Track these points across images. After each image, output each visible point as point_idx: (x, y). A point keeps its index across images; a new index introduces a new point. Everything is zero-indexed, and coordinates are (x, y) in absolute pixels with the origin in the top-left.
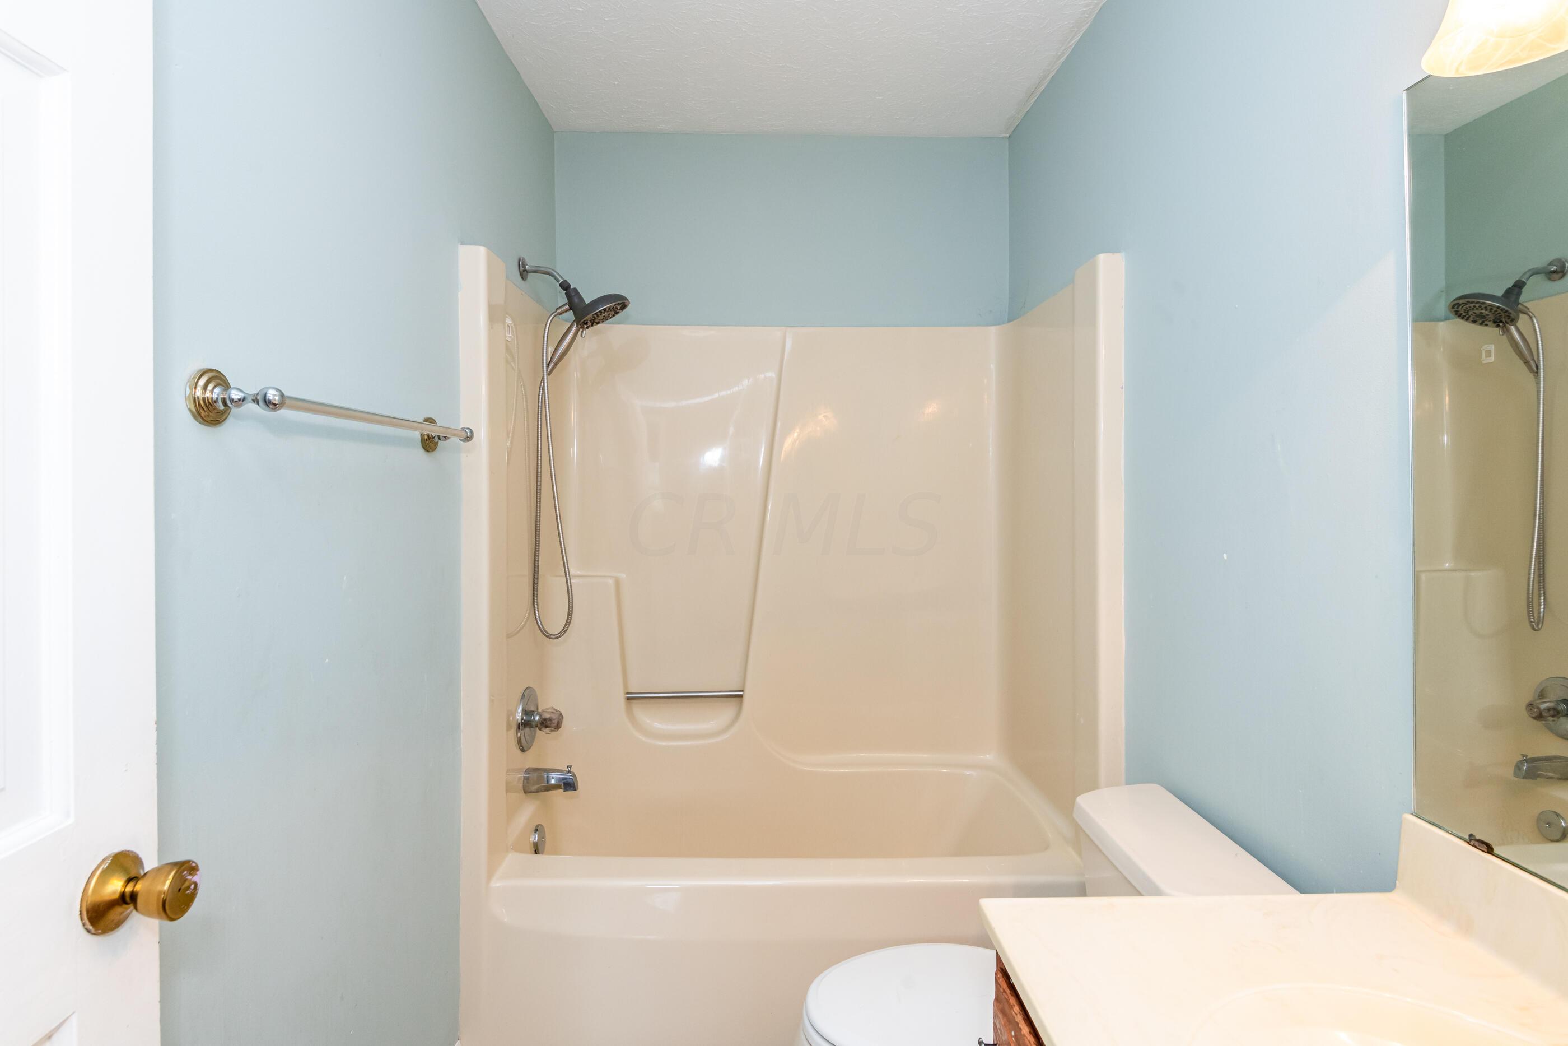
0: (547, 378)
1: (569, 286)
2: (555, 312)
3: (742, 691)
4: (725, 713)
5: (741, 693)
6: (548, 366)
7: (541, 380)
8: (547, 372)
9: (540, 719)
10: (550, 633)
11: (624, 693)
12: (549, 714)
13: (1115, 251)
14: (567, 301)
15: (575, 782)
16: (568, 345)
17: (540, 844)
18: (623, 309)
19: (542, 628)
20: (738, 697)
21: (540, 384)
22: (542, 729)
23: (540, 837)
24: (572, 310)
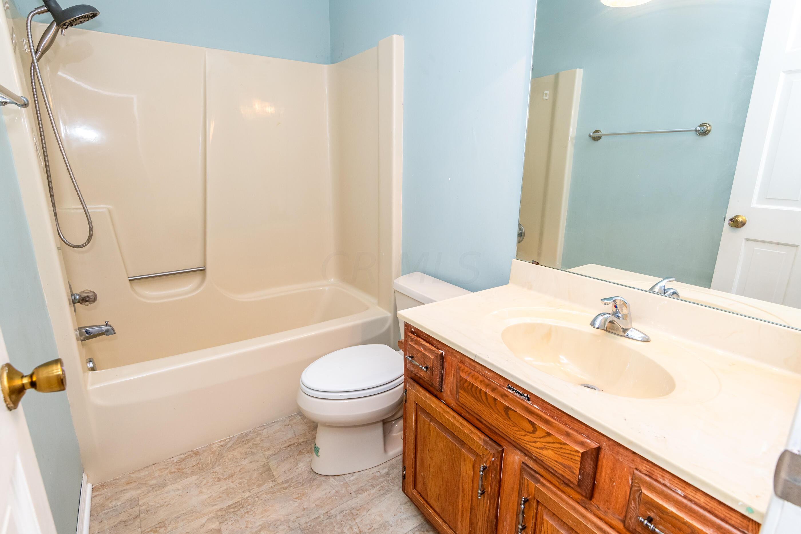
0: (37, 64)
2: (33, 11)
3: (205, 267)
4: (196, 280)
5: (204, 268)
6: (36, 53)
7: (32, 62)
8: (36, 58)
9: (80, 297)
10: (76, 245)
11: (127, 278)
12: (87, 294)
13: (400, 34)
14: (43, 4)
15: (113, 329)
16: (51, 38)
17: (94, 368)
18: (94, 17)
19: (68, 243)
20: (203, 271)
21: (31, 65)
22: (83, 303)
23: (94, 364)
24: (50, 12)
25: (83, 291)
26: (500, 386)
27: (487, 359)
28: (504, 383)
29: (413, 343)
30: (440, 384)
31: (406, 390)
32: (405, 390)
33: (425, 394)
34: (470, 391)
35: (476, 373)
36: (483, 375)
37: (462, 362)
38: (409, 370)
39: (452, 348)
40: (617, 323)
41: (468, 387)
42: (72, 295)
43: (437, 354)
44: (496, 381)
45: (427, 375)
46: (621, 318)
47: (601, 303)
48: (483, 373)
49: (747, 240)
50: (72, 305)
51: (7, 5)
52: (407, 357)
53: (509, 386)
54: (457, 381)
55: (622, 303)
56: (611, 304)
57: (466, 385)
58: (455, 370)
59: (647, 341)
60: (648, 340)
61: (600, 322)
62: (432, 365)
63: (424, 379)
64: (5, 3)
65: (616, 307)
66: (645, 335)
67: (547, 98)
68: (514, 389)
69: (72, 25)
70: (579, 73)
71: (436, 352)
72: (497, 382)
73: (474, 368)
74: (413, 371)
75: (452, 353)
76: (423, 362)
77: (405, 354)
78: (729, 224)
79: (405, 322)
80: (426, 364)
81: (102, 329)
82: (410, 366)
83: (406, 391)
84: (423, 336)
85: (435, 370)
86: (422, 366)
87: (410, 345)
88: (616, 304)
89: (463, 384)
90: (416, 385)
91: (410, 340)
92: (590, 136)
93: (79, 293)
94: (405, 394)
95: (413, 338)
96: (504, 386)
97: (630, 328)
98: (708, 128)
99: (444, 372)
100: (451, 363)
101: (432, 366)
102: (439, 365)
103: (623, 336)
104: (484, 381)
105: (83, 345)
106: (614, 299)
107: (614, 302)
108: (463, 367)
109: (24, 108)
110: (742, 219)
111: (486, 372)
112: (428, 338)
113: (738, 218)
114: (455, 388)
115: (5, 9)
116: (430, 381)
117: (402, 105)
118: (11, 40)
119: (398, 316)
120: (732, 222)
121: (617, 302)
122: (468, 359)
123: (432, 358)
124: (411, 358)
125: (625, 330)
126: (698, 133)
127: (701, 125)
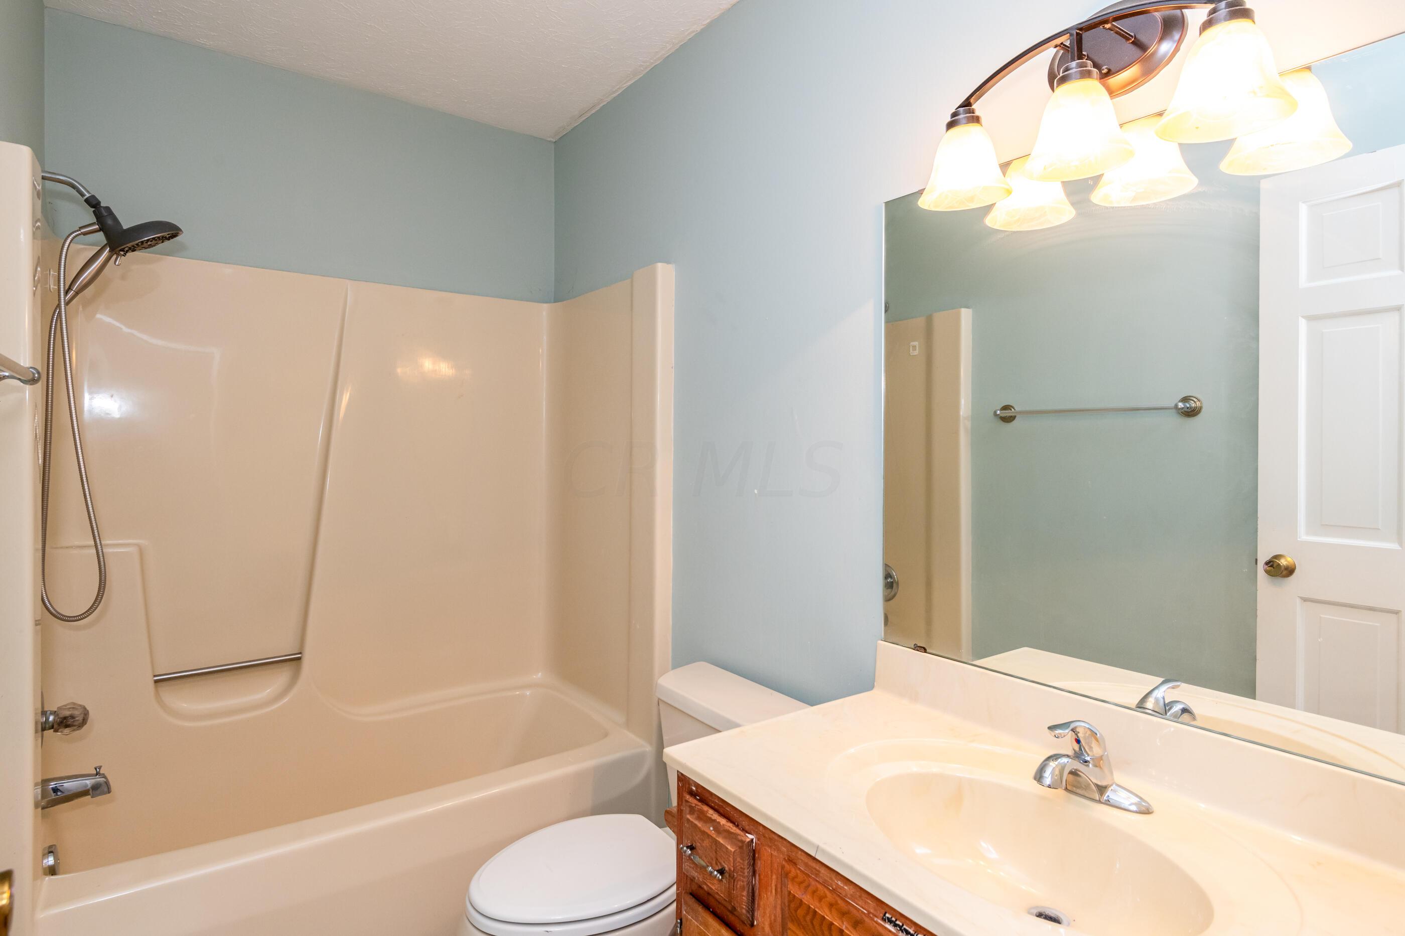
0: (65, 309)
1: (99, 203)
2: (77, 231)
3: (300, 653)
4: (279, 679)
5: (299, 656)
6: (66, 293)
7: (57, 307)
8: (65, 299)
9: (57, 718)
10: (68, 615)
11: (152, 676)
12: (70, 711)
13: (668, 262)
14: (95, 220)
15: (107, 783)
16: (97, 270)
17: (56, 867)
18: (172, 238)
19: (53, 610)
20: (295, 660)
21: (55, 311)
22: (60, 730)
23: (56, 859)
24: (103, 231)
25: (65, 706)
26: (868, 915)
27: (838, 854)
28: (875, 910)
29: (694, 816)
30: (749, 909)
31: (681, 920)
32: (679, 921)
33: (720, 932)
34: (810, 926)
35: (820, 887)
36: (834, 891)
37: (791, 861)
38: (687, 876)
39: (770, 830)
40: (1084, 774)
41: (804, 917)
42: (44, 713)
43: (742, 842)
44: (860, 903)
45: (723, 888)
46: (1090, 765)
47: (1049, 735)
48: (834, 887)
49: (1305, 600)
50: (40, 734)
51: (39, 224)
52: (682, 848)
53: (887, 915)
54: (783, 903)
55: (1089, 735)
56: (1069, 736)
57: (801, 912)
58: (777, 878)
59: (1147, 812)
60: (1148, 809)
61: (1052, 773)
62: (733, 867)
63: (717, 897)
64: (36, 222)
65: (1078, 741)
66: (1141, 798)
67: (916, 353)
68: (898, 922)
69: (133, 251)
70: (966, 316)
71: (739, 837)
72: (863, 906)
73: (817, 875)
74: (694, 878)
75: (771, 839)
76: (714, 860)
77: (679, 842)
78: (1266, 571)
79: (678, 771)
80: (720, 863)
81: (86, 783)
82: (689, 868)
83: (681, 924)
84: (713, 802)
85: (739, 877)
86: (712, 868)
87: (688, 820)
88: (1078, 737)
89: (796, 911)
90: (700, 909)
91: (688, 810)
92: (995, 413)
93: (56, 710)
94: (679, 929)
95: (693, 807)
96: (877, 915)
97: (1112, 785)
98: (1196, 404)
99: (757, 882)
100: (769, 862)
101: (732, 869)
102: (746, 867)
103: (1100, 802)
104: (837, 903)
105: (44, 816)
106: (1072, 726)
107: (1074, 732)
108: (793, 872)
109: (31, 384)
110: (1288, 562)
111: (839, 883)
112: (724, 807)
113: (1279, 560)
114: (779, 919)
115: (33, 230)
116: (730, 902)
117: (672, 368)
118: (33, 278)
119: (665, 759)
120: (1270, 566)
121: (1079, 732)
122: (803, 853)
123: (733, 850)
124: (691, 850)
125: (1102, 789)
126: (1182, 412)
127: (1185, 399)
